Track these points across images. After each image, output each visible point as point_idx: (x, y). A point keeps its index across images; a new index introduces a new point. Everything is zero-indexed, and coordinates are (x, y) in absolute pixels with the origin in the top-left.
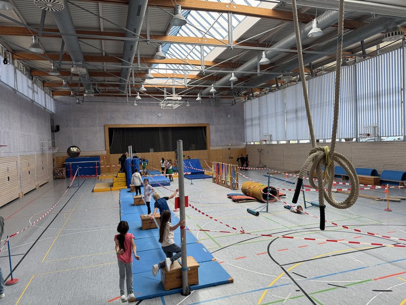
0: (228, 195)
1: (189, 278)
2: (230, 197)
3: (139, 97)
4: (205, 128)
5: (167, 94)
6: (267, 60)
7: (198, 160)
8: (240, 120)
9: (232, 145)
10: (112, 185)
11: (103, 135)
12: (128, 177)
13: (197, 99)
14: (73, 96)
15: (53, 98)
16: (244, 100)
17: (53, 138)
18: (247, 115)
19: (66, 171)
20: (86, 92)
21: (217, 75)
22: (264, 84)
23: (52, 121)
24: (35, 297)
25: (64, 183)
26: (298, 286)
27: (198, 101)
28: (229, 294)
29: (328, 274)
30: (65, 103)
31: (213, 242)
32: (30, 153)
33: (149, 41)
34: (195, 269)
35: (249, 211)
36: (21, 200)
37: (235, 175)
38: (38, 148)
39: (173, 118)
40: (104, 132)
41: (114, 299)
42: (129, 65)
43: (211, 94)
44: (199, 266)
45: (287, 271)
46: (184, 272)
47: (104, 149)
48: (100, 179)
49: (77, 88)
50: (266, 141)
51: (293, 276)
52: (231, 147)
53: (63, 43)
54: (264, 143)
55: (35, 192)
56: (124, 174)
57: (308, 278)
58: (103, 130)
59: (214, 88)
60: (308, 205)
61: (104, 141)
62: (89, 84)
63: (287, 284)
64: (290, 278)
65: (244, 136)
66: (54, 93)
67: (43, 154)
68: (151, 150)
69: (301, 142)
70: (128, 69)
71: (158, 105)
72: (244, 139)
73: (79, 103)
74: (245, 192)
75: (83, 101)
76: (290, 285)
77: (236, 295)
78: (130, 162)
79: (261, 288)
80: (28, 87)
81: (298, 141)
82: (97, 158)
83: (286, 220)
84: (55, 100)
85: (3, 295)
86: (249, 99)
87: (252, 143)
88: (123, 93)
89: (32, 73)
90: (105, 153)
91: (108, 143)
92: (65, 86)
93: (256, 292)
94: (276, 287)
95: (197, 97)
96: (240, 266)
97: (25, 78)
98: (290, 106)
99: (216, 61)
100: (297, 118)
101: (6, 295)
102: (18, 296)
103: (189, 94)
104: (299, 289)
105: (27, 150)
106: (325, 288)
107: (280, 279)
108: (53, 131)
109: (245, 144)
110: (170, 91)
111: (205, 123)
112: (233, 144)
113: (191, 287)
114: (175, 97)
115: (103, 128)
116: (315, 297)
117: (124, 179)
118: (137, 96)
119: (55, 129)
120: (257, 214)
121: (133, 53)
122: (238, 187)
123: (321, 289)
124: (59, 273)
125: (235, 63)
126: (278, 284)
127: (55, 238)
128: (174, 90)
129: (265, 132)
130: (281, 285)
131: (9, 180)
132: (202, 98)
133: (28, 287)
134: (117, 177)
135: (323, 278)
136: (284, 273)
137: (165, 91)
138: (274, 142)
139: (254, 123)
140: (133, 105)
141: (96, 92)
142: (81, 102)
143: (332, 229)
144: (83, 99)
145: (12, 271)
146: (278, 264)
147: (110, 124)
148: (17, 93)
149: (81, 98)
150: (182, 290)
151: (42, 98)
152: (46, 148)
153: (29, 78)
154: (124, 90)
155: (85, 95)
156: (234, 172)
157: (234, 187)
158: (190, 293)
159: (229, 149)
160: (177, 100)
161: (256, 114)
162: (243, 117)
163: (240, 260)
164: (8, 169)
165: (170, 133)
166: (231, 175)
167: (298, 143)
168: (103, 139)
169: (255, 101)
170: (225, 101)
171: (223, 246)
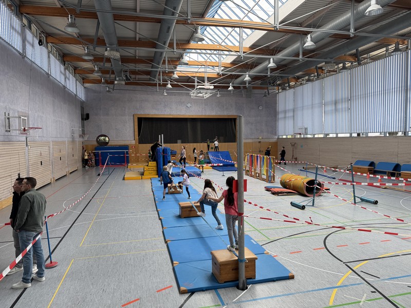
0: (265, 188)
1: (246, 271)
2: (268, 189)
3: (169, 86)
4: (235, 119)
5: (198, 82)
6: (312, 43)
7: (228, 152)
8: (272, 112)
9: (262, 138)
10: (142, 174)
11: (132, 125)
12: (159, 166)
13: (229, 89)
14: (104, 83)
15: (83, 85)
16: (277, 92)
17: (83, 126)
18: (281, 107)
19: (96, 160)
20: (117, 79)
21: (252, 63)
22: (300, 73)
23: (82, 109)
24: (76, 282)
25: (94, 172)
26: (372, 286)
27: (230, 91)
28: (293, 291)
29: (403, 275)
30: (95, 92)
31: (260, 234)
32: (62, 139)
33: (189, 19)
34: (253, 261)
35: (293, 204)
36: (53, 185)
37: (272, 166)
38: (69, 135)
39: (203, 109)
40: (133, 122)
41: (162, 290)
42: (163, 48)
43: (244, 83)
44: (256, 259)
45: (354, 269)
46: (240, 264)
47: (133, 139)
48: (129, 168)
49: (108, 76)
50: (300, 134)
51: (362, 274)
52: (262, 140)
53: (98, 24)
54: (299, 136)
55: (65, 178)
56: (155, 163)
57: (382, 278)
58: (133, 120)
59: (249, 76)
60: (358, 200)
61: (133, 131)
62: (121, 72)
63: (358, 284)
64: (360, 278)
65: (276, 130)
66: (84, 80)
67: (73, 141)
68: (179, 141)
69: (340, 135)
70: (162, 53)
71: (188, 95)
72: (276, 133)
73: (109, 91)
74: (284, 185)
75: (113, 89)
76: (362, 285)
77: (301, 292)
78: (161, 151)
79: (328, 286)
80: (61, 72)
81: (337, 134)
82: (126, 147)
83: (337, 215)
84: (85, 87)
85: (44, 279)
86: (284, 89)
87: (284, 137)
88: (154, 81)
89: (64, 58)
90: (133, 142)
91: (137, 133)
92: (97, 72)
93: (324, 291)
94: (346, 286)
95: (229, 87)
96: (296, 261)
97: (58, 63)
98: (329, 97)
99: (252, 47)
100: (336, 110)
101: (46, 279)
102: (59, 281)
103: (221, 83)
104: (374, 290)
105: (59, 136)
106: (406, 291)
107: (348, 277)
108: (82, 119)
109: (277, 137)
110: (202, 80)
111: (235, 114)
112: (264, 138)
113: (248, 281)
114: (208, 85)
115: (132, 117)
116: (397, 300)
117: (155, 168)
118: (167, 84)
119: (85, 117)
120: (303, 208)
121: (169, 36)
122: (274, 180)
123: (401, 292)
124: (99, 258)
125: (273, 50)
126: (347, 283)
127: (90, 223)
128: (206, 80)
129: (299, 124)
130: (352, 285)
131: (42, 164)
132: (233, 87)
133: (68, 271)
134: (148, 166)
135: (399, 279)
136: (351, 271)
137: (196, 79)
138: (309, 136)
139: (287, 115)
140: (163, 94)
141: (127, 79)
142: (111, 90)
143: (392, 227)
144: (114, 87)
145: (51, 253)
146: (342, 261)
147: (139, 113)
148: (51, 77)
149: (111, 86)
150: (238, 283)
151: (73, 85)
152: (77, 135)
153: (61, 63)
154: (155, 77)
155: (116, 82)
156: (271, 164)
157: (270, 179)
158: (247, 288)
159: (260, 142)
160: (209, 89)
161: (290, 106)
162: (276, 109)
163: (295, 255)
164: (41, 154)
165: (199, 124)
166: (267, 167)
167: (337, 137)
168: (132, 128)
169: (290, 92)
170: (256, 91)
171: (272, 239)
